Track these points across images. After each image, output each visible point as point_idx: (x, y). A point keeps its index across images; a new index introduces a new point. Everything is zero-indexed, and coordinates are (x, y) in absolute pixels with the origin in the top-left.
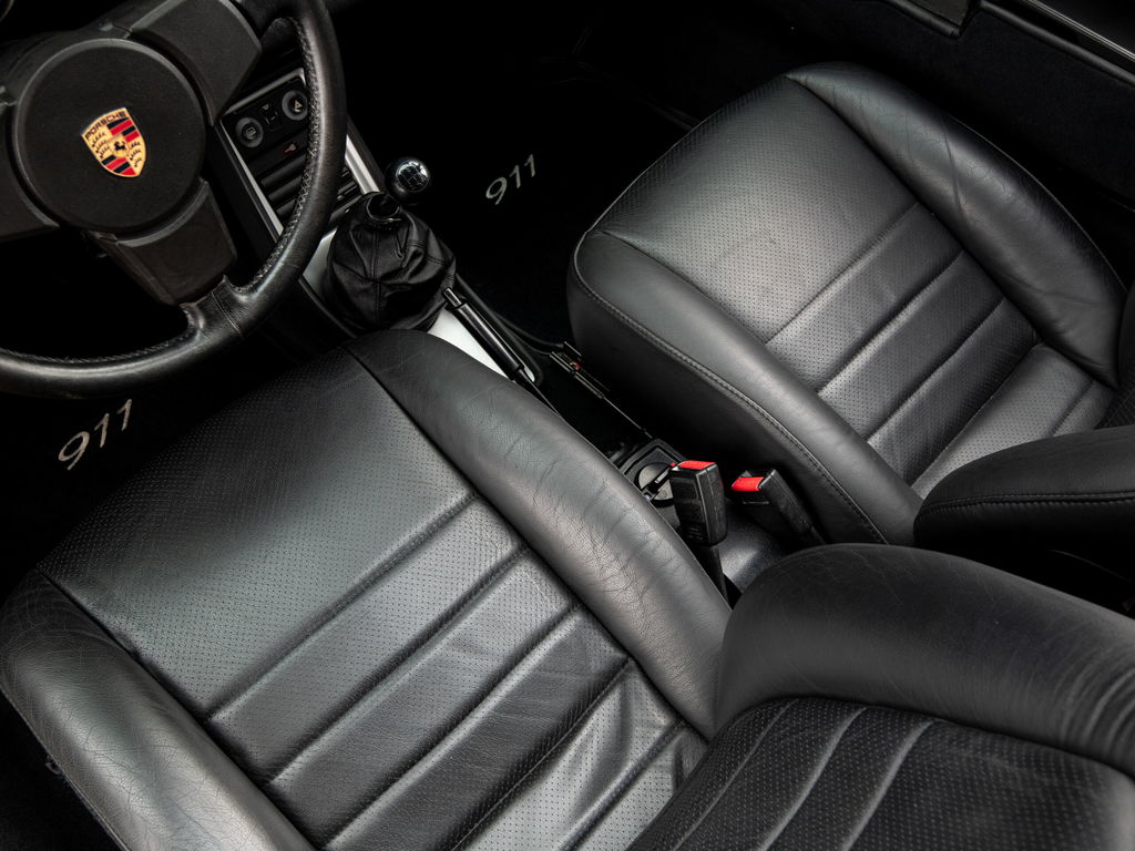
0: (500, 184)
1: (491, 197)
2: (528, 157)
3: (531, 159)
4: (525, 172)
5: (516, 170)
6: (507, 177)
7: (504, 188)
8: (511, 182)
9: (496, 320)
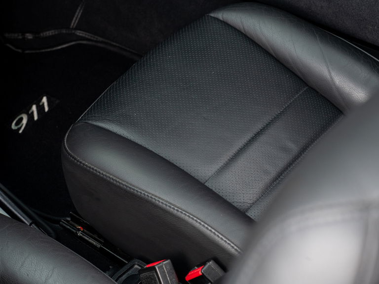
0: (21, 119)
1: (16, 128)
2: (42, 99)
3: (45, 100)
4: (40, 109)
5: (34, 108)
6: (27, 113)
7: (25, 122)
8: (31, 116)
9: (30, 211)
